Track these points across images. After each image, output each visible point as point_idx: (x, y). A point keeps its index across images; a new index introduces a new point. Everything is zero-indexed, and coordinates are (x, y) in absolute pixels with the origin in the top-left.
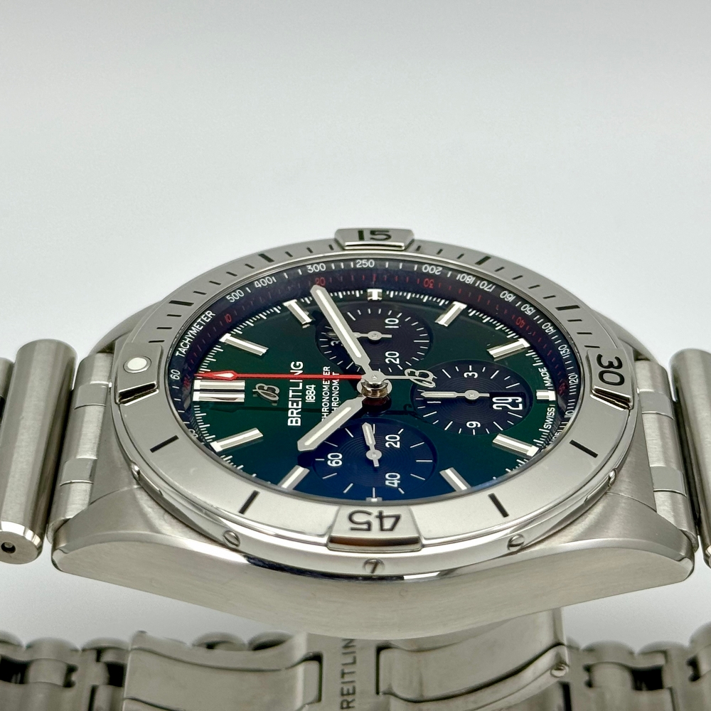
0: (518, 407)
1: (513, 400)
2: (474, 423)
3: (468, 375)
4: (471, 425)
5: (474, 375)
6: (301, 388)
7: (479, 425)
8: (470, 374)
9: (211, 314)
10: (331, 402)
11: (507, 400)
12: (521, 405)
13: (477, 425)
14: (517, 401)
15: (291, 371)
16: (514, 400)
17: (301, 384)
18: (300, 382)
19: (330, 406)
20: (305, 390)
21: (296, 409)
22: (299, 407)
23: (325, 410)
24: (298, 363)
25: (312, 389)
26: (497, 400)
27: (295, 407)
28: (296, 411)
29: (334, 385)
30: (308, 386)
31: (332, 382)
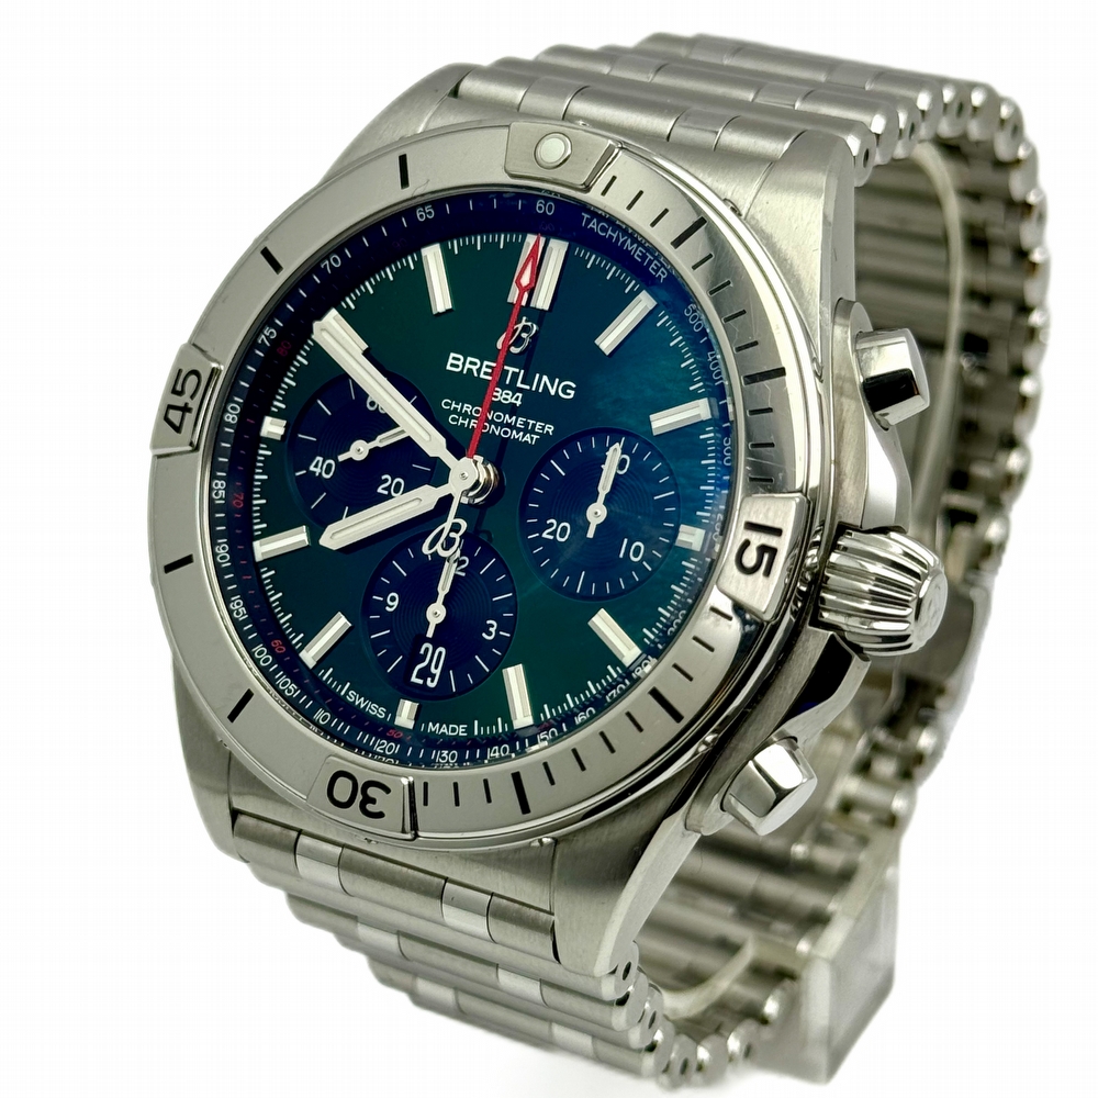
0: (417, 677)
1: (435, 675)
2: (396, 603)
3: (491, 625)
4: (393, 599)
6: (519, 385)
7: (388, 609)
11: (436, 667)
12: (420, 682)
13: (391, 607)
14: (429, 679)
16: (433, 676)
17: (528, 387)
18: (531, 387)
19: (472, 417)
20: (516, 390)
21: (479, 370)
22: (482, 376)
23: (467, 408)
24: (572, 392)
25: (513, 401)
26: (440, 653)
27: (484, 369)
28: (474, 368)
29: (514, 432)
30: (520, 395)
31: (518, 431)
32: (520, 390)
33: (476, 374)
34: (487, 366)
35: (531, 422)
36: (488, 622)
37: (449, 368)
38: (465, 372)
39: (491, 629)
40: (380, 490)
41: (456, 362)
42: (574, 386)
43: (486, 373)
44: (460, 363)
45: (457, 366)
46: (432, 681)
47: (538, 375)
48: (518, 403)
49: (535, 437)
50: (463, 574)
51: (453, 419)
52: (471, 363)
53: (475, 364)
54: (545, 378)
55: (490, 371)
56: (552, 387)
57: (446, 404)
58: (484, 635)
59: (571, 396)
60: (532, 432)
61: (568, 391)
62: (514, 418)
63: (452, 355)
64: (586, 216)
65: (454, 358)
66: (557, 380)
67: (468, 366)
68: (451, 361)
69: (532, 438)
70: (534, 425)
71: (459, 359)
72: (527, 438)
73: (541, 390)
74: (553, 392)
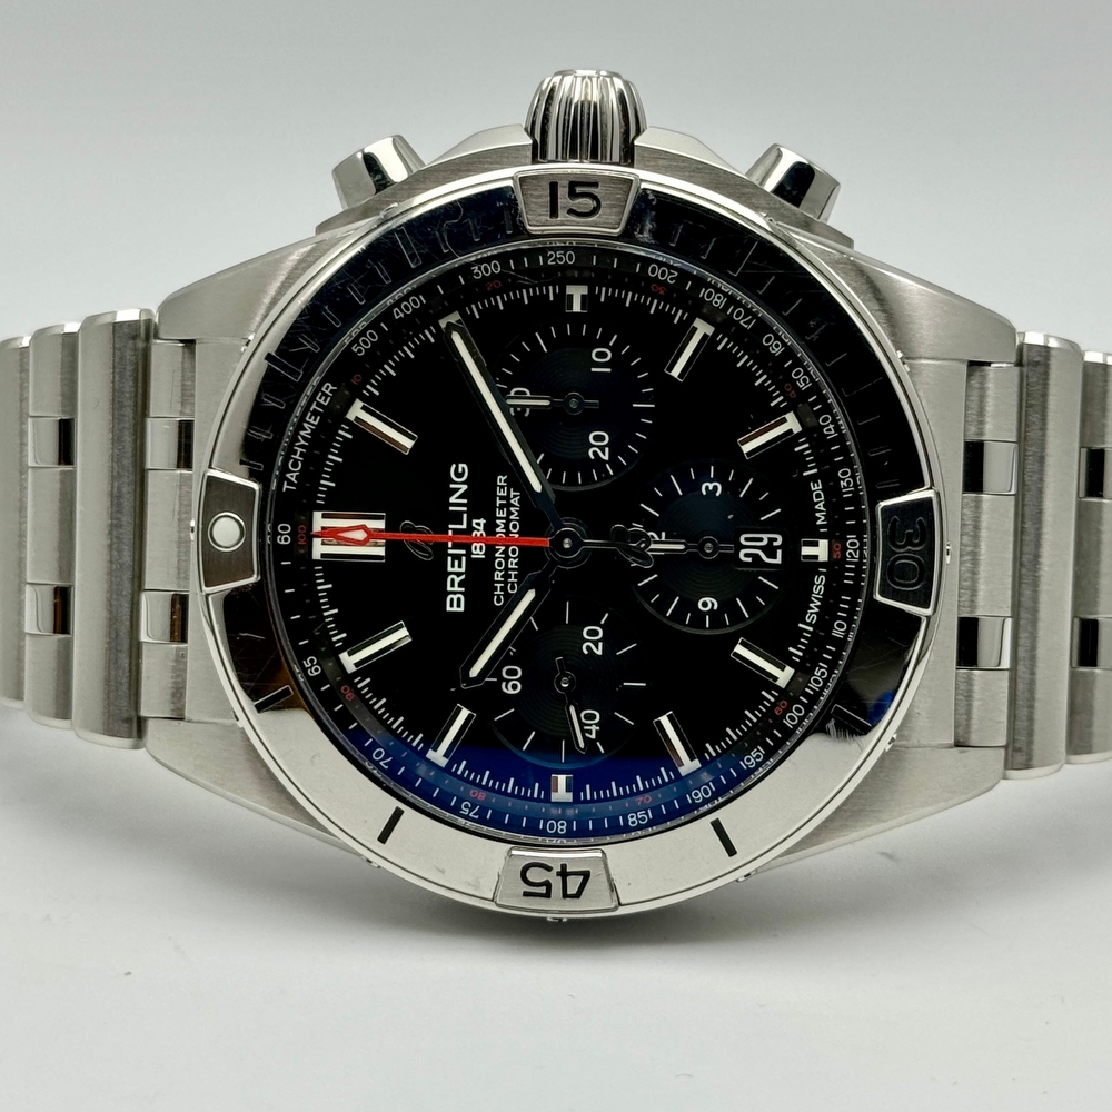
0: (775, 558)
1: (769, 539)
2: (708, 600)
3: (707, 488)
4: (705, 605)
5: (715, 488)
6: (464, 526)
7: (716, 607)
8: (711, 486)
9: (331, 387)
10: (507, 558)
11: (761, 540)
12: (779, 552)
13: (713, 605)
14: (775, 544)
15: (452, 486)
17: (465, 516)
18: (464, 512)
19: (506, 569)
20: (470, 529)
21: (458, 574)
22: (463, 570)
23: (498, 576)
24: (461, 466)
25: (481, 528)
26: (747, 539)
27: (456, 569)
28: (457, 580)
29: (512, 517)
30: (474, 521)
31: (509, 513)
32: (469, 523)
33: (463, 577)
34: (453, 566)
35: (498, 502)
36: (704, 493)
37: (462, 609)
38: (463, 590)
39: (711, 488)
40: (599, 652)
41: (455, 603)
42: (454, 466)
43: (460, 566)
44: (455, 597)
45: (459, 600)
46: (776, 540)
47: (451, 508)
48: (482, 521)
49: (512, 493)
50: (663, 534)
51: (513, 588)
52: (452, 585)
53: (453, 581)
54: (452, 500)
55: (456, 562)
56: (459, 489)
57: (499, 601)
58: (718, 494)
59: (465, 466)
60: (507, 498)
61: (460, 471)
62: (498, 522)
63: (449, 609)
64: (285, 486)
65: (452, 606)
67: (456, 589)
68: (455, 609)
69: (515, 496)
70: (502, 498)
71: (452, 600)
72: (515, 501)
73: (465, 501)
74: (464, 487)
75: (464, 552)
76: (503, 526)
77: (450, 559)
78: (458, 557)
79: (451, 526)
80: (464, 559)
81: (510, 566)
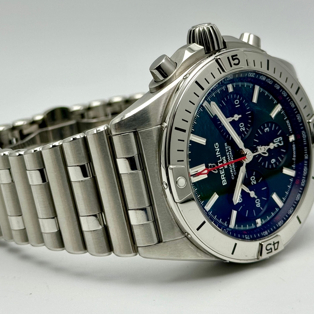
1: (279, 139)
4: (272, 161)
6: (221, 160)
8: (266, 129)
10: (232, 165)
12: (282, 142)
13: (274, 161)
14: (281, 140)
17: (221, 157)
20: (223, 160)
21: (223, 174)
23: (231, 171)
25: (225, 159)
27: (222, 173)
28: (223, 176)
29: (230, 154)
30: (223, 158)
31: (230, 153)
33: (224, 174)
35: (227, 150)
37: (226, 184)
38: (225, 178)
40: (255, 183)
41: (224, 183)
43: (223, 172)
45: (225, 181)
46: (281, 138)
47: (217, 156)
48: (224, 157)
49: (229, 147)
51: (235, 173)
52: (223, 178)
53: (222, 176)
54: (217, 154)
56: (217, 150)
57: (233, 178)
60: (228, 149)
61: (217, 145)
62: (228, 156)
66: (216, 150)
69: (230, 148)
70: (227, 149)
72: (230, 149)
73: (220, 153)
74: (219, 149)
75: (223, 167)
76: (229, 157)
77: (220, 170)
78: (222, 169)
79: (218, 161)
80: (223, 169)
81: (233, 167)
